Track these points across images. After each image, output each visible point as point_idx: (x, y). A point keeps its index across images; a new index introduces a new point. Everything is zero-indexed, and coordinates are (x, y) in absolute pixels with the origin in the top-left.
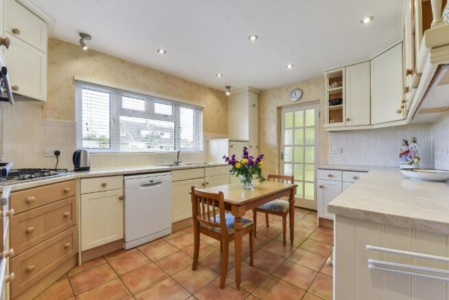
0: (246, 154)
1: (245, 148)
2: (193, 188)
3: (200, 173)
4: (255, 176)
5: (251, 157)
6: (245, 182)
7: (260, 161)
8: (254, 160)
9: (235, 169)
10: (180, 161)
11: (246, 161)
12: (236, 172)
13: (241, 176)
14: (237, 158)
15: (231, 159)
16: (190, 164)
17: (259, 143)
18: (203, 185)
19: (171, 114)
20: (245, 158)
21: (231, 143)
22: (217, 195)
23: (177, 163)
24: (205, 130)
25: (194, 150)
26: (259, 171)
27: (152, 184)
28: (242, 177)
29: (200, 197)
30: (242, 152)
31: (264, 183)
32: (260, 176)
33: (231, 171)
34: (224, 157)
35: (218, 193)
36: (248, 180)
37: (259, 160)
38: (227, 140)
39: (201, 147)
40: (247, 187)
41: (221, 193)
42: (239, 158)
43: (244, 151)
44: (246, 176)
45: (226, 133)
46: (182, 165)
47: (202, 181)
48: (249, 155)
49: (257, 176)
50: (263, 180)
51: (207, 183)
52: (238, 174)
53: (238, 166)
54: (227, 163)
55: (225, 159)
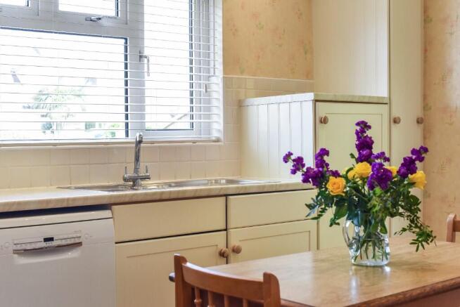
0: (364, 144)
1: (364, 126)
2: (179, 262)
3: (211, 214)
4: (395, 224)
5: (382, 155)
6: (361, 243)
7: (413, 171)
8: (394, 167)
9: (326, 199)
10: (142, 174)
11: (365, 169)
12: (331, 211)
13: (346, 223)
14: (333, 163)
15: (310, 162)
16: (178, 184)
17: (426, 107)
18: (222, 254)
19: (113, 14)
20: (360, 160)
21: (324, 109)
22: (259, 283)
23: (134, 181)
24: (231, 62)
25: (192, 136)
26: (412, 205)
27: (49, 247)
28: (350, 227)
29: (203, 293)
30: (353, 140)
31: (429, 247)
32: (413, 222)
33: (310, 207)
34: (286, 159)
35: (260, 278)
36: (371, 238)
37: (409, 166)
38: (310, 96)
39: (217, 126)
40: (370, 262)
41: (270, 280)
42: (343, 159)
43: (359, 134)
44: (366, 223)
45: (309, 74)
46: (151, 187)
47: (219, 240)
48: (376, 150)
49: (405, 222)
50: (425, 236)
51: (237, 251)
52: (338, 215)
53: (335, 186)
54: (298, 177)
55: (290, 165)
